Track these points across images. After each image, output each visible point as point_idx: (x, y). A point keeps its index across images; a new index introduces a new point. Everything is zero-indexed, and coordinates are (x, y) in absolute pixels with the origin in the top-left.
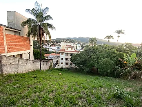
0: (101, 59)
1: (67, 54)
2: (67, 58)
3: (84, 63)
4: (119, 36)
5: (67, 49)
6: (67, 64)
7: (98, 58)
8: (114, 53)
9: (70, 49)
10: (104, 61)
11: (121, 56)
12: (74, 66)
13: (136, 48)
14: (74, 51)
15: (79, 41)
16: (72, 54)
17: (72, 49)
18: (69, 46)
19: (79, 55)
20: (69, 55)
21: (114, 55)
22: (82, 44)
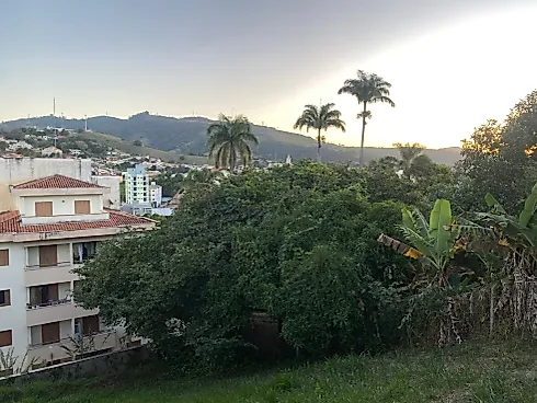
0: (290, 255)
1: (46, 252)
2: (46, 288)
3: (189, 296)
4: (366, 114)
5: (44, 208)
6: (49, 332)
7: (274, 248)
8: (355, 209)
9: (64, 210)
11: (390, 221)
12: (113, 336)
13: (445, 171)
14: (107, 217)
15: (139, 143)
16: (87, 247)
17: (83, 207)
18: (58, 181)
19: (149, 249)
20: (65, 256)
21: (356, 220)
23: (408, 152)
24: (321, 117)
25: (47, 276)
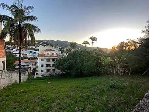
0: (85, 62)
1: (48, 60)
2: (48, 65)
4: (93, 43)
5: (48, 54)
6: (48, 71)
9: (51, 54)
10: (88, 64)
11: (99, 59)
13: (104, 52)
14: (57, 55)
15: (58, 45)
16: (54, 59)
17: (53, 54)
18: (50, 50)
20: (51, 60)
21: (95, 58)
22: (60, 48)
23: (99, 48)
24: (86, 43)
25: (48, 63)
